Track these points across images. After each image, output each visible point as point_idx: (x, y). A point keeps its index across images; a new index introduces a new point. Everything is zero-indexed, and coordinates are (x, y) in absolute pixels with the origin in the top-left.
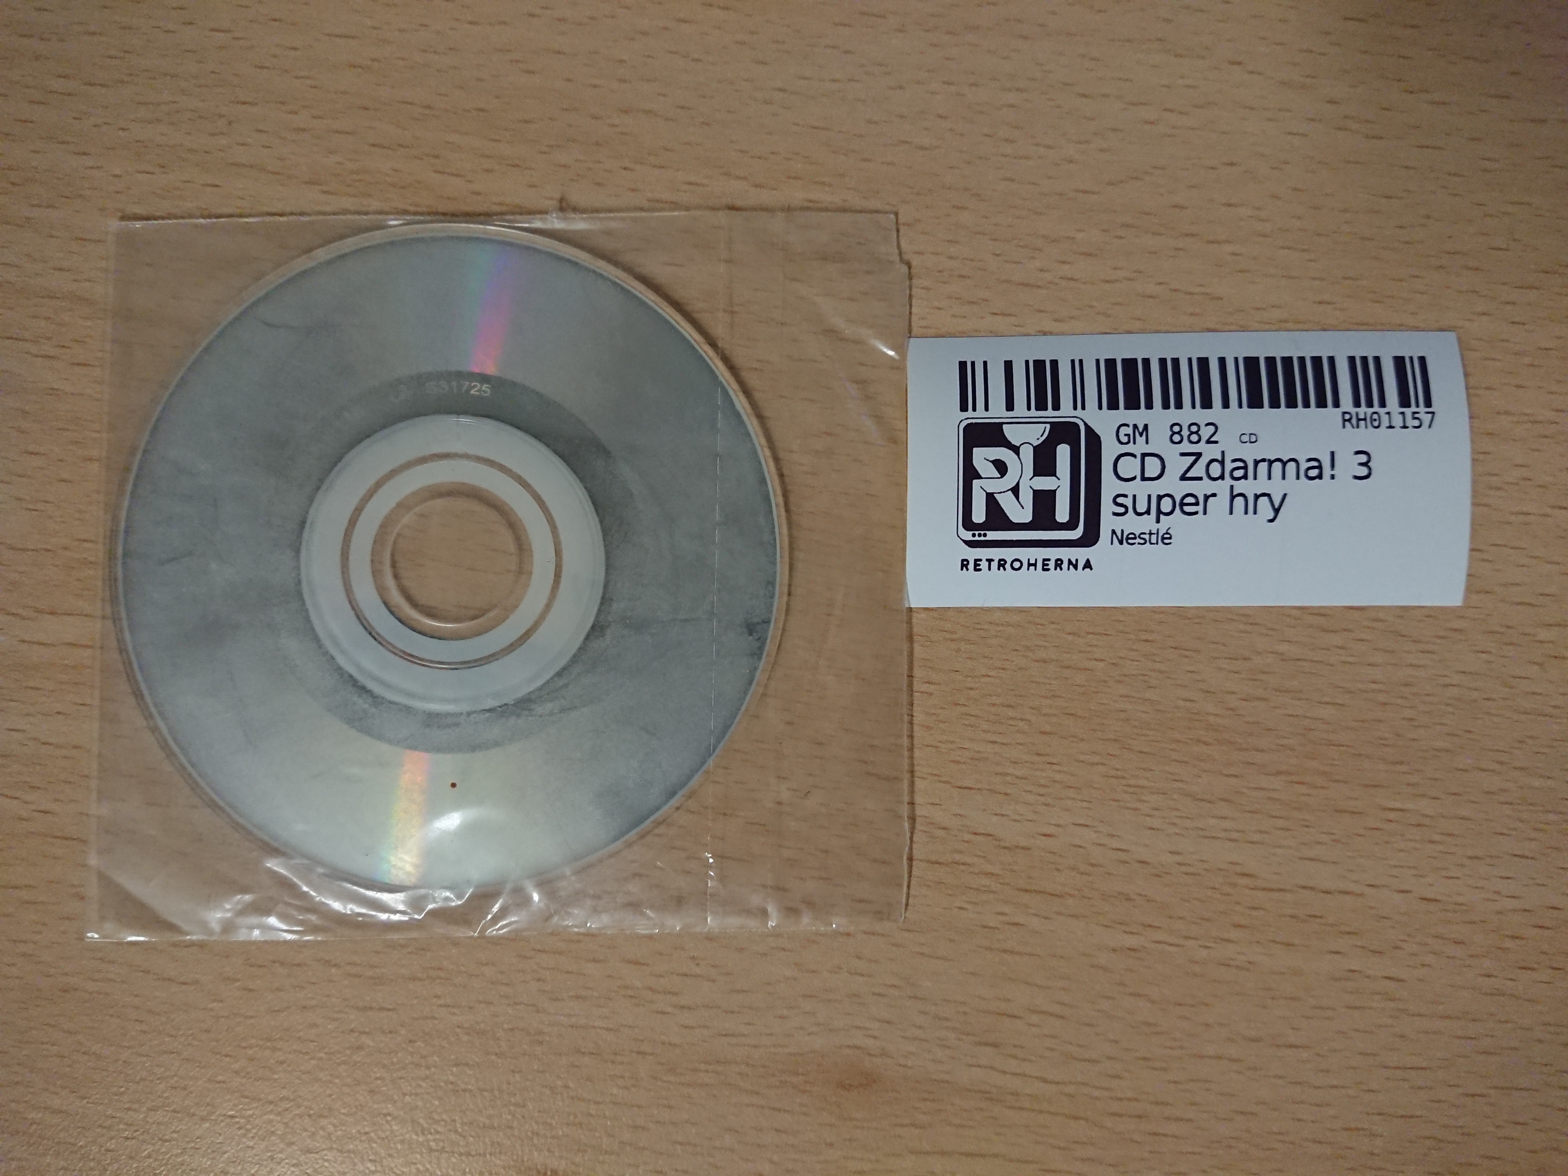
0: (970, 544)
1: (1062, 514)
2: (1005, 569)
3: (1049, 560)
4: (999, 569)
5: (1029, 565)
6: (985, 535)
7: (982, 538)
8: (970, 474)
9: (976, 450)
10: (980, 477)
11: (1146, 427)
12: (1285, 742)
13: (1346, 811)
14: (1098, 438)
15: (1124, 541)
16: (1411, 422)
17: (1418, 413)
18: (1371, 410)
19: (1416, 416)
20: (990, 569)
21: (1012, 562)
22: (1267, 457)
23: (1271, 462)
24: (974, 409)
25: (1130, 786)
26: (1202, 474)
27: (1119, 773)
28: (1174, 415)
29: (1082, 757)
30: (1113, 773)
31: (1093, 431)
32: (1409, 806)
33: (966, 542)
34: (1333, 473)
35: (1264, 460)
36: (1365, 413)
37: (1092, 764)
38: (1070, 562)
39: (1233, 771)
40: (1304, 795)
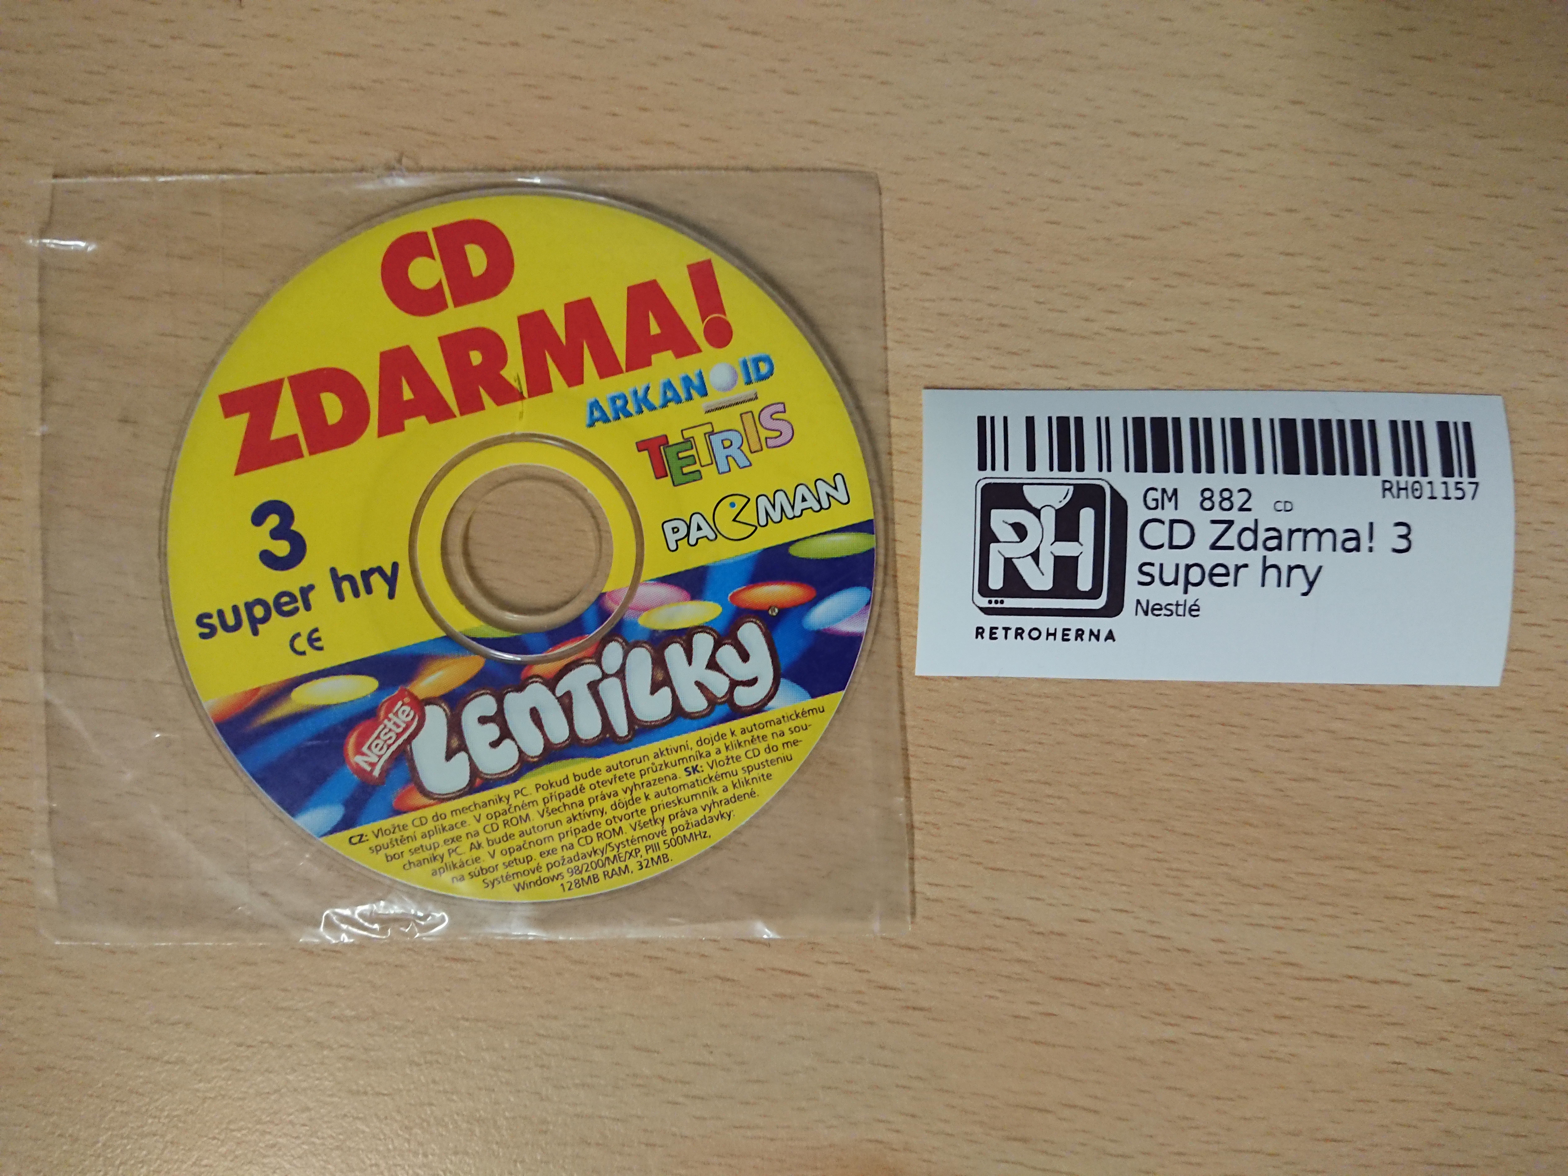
0: (986, 611)
1: (1085, 582)
2: (1022, 638)
3: (1069, 630)
4: (1016, 638)
5: (1049, 634)
6: (1002, 602)
7: (999, 605)
8: (988, 537)
9: (994, 512)
10: (998, 541)
11: (1175, 492)
12: (1335, 825)
13: (1396, 898)
14: (1124, 502)
15: (1150, 612)
16: (1453, 493)
17: (1461, 483)
18: (1412, 479)
19: (1460, 486)
20: (1006, 637)
21: (1031, 631)
22: (1303, 527)
23: (1306, 533)
24: (993, 468)
25: (1172, 870)
26: (1235, 543)
27: (1161, 856)
28: (1204, 479)
29: (1122, 839)
30: (1156, 855)
31: (1119, 494)
32: (1460, 892)
33: (981, 609)
34: (1371, 545)
35: (1299, 530)
36: (1407, 482)
37: (1132, 846)
38: (1092, 633)
39: (1281, 855)
40: (1354, 881)
